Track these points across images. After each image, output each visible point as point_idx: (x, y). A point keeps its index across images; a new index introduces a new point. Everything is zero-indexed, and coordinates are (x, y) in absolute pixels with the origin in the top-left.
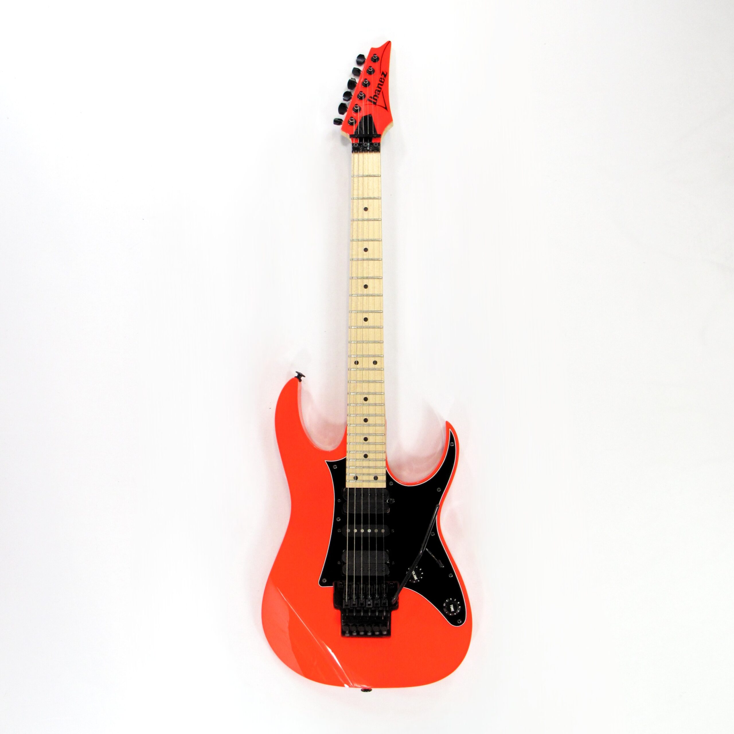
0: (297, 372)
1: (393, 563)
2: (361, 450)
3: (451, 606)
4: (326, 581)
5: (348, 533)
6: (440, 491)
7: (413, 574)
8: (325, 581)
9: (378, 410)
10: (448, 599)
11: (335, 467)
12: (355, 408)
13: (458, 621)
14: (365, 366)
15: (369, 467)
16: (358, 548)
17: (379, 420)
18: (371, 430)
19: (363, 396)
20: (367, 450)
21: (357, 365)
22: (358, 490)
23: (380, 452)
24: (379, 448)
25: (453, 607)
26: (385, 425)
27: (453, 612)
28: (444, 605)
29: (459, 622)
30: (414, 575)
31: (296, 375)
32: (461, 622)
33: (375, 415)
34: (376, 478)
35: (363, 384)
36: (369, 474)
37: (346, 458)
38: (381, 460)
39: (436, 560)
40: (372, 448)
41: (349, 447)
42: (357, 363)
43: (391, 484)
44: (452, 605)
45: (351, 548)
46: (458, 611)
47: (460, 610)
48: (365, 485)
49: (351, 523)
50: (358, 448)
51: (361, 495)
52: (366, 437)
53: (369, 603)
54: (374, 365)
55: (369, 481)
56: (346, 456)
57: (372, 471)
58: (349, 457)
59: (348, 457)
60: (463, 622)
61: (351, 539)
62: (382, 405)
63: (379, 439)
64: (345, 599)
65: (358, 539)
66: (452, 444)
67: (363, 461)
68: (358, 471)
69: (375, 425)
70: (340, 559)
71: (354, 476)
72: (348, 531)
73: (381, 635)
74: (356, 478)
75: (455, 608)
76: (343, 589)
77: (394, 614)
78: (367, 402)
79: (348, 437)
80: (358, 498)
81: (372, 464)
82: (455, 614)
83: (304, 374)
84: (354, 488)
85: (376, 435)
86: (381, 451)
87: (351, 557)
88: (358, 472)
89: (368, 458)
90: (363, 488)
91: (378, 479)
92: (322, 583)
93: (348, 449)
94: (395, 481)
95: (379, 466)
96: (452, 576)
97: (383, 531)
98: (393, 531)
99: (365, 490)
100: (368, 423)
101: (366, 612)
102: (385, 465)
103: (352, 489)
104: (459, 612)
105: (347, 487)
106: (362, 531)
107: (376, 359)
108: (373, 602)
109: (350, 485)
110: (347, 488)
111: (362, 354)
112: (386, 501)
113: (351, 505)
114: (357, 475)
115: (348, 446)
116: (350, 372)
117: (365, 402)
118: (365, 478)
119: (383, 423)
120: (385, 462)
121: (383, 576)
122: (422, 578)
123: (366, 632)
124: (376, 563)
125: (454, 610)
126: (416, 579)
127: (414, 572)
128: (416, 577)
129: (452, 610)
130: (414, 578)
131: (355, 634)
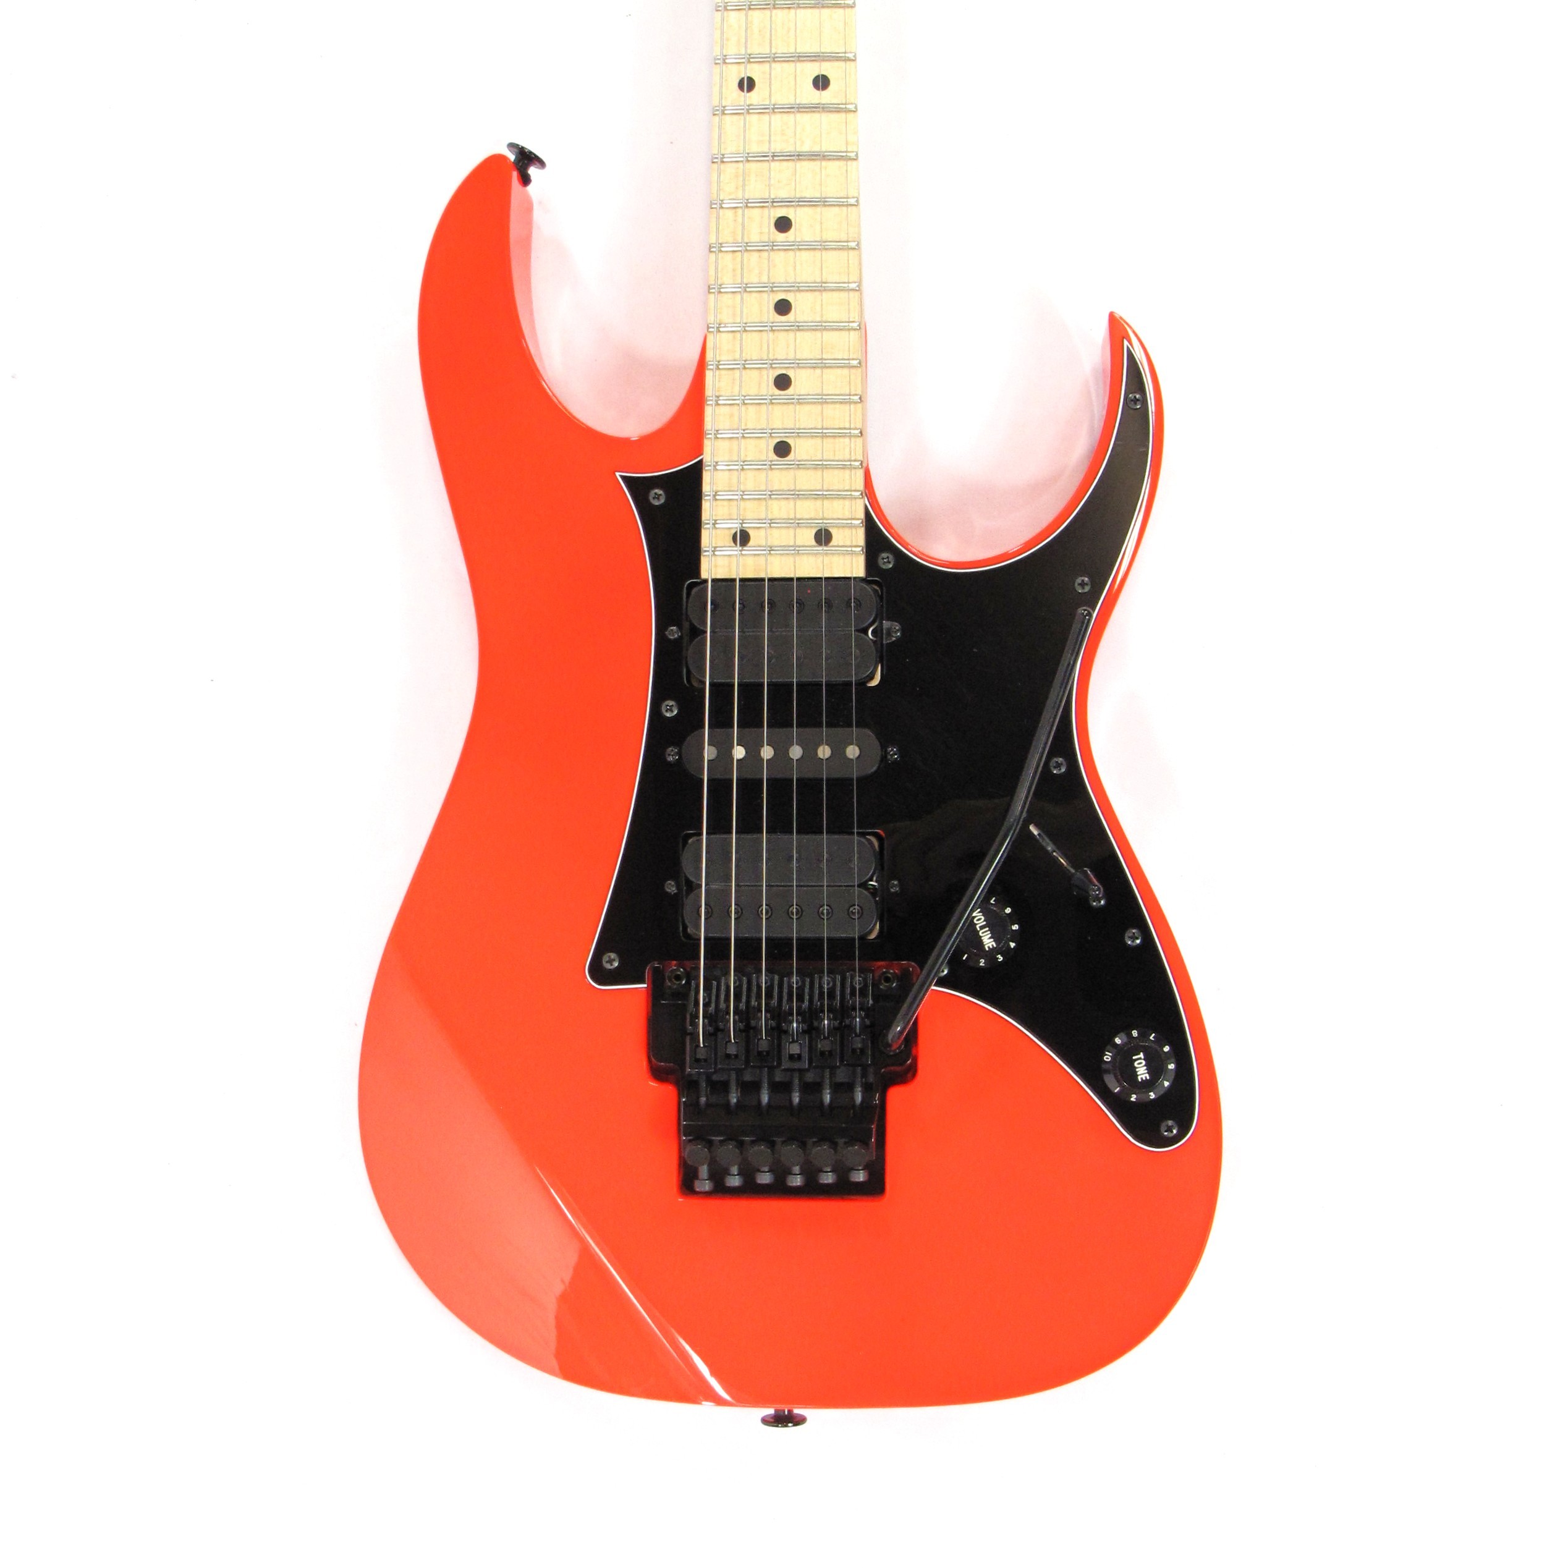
0: (511, 147)
1: (895, 886)
2: (763, 424)
3: (1134, 1058)
4: (616, 964)
5: (709, 761)
6: (1087, 589)
7: (978, 927)
8: (612, 961)
9: (833, 267)
10: (1123, 1035)
11: (658, 497)
12: (739, 259)
13: (1163, 1128)
14: (783, 97)
15: (796, 495)
16: (749, 826)
17: (834, 308)
18: (807, 345)
19: (772, 210)
20: (789, 424)
21: (748, 94)
22: (751, 584)
23: (841, 434)
24: (838, 416)
25: (1144, 1062)
26: (862, 364)
27: (1148, 1085)
28: (1108, 1057)
29: (1170, 1130)
30: (982, 928)
31: (510, 157)
32: (1175, 1131)
33: (821, 288)
34: (823, 537)
35: (773, 164)
36: (797, 523)
37: (701, 461)
38: (844, 466)
39: (1073, 871)
40: (808, 417)
41: (714, 418)
42: (748, 84)
43: (886, 562)
44: (1141, 1055)
45: (719, 826)
46: (1166, 1084)
47: (1171, 1080)
48: (779, 568)
49: (721, 720)
50: (753, 417)
51: (763, 607)
52: (784, 372)
53: (795, 1049)
54: (817, 92)
55: (796, 550)
56: (702, 454)
57: (807, 509)
58: (714, 452)
59: (707, 457)
60: (1184, 1128)
61: (720, 787)
62: (850, 246)
63: (836, 382)
64: (694, 1036)
65: (750, 787)
66: (1136, 401)
67: (771, 469)
68: (752, 512)
69: (820, 327)
70: (674, 871)
71: (733, 531)
72: (709, 753)
73: (844, 1189)
74: (743, 538)
75: (1156, 1069)
76: (684, 995)
77: (896, 1096)
78: (790, 235)
79: (709, 375)
80: (751, 619)
81: (807, 480)
82: (1152, 1096)
84: (734, 580)
85: (821, 364)
86: (845, 429)
87: (719, 858)
88: (749, 515)
89: (791, 456)
90: (771, 580)
91: (834, 542)
92: (599, 973)
93: (709, 424)
94: (901, 552)
95: (836, 488)
96: (1138, 941)
97: (852, 752)
98: (893, 753)
99: (781, 584)
100: (790, 317)
101: (781, 1088)
102: (860, 485)
103: (724, 585)
104: (1170, 1087)
105: (704, 575)
106: (767, 752)
107: (826, 69)
108: (811, 1048)
109: (716, 566)
110: (706, 581)
111: (768, 52)
112: (866, 633)
113: (723, 646)
114: (744, 525)
115: (708, 411)
116: (720, 121)
117: (781, 237)
118: (780, 537)
119: (855, 316)
120: (860, 474)
121: (853, 939)
122: (1012, 945)
123: (781, 1173)
124: (823, 886)
125: (1147, 1075)
126: (991, 947)
127: (981, 914)
128: (990, 938)
129: (1140, 1075)
130: (983, 943)
131: (734, 1181)
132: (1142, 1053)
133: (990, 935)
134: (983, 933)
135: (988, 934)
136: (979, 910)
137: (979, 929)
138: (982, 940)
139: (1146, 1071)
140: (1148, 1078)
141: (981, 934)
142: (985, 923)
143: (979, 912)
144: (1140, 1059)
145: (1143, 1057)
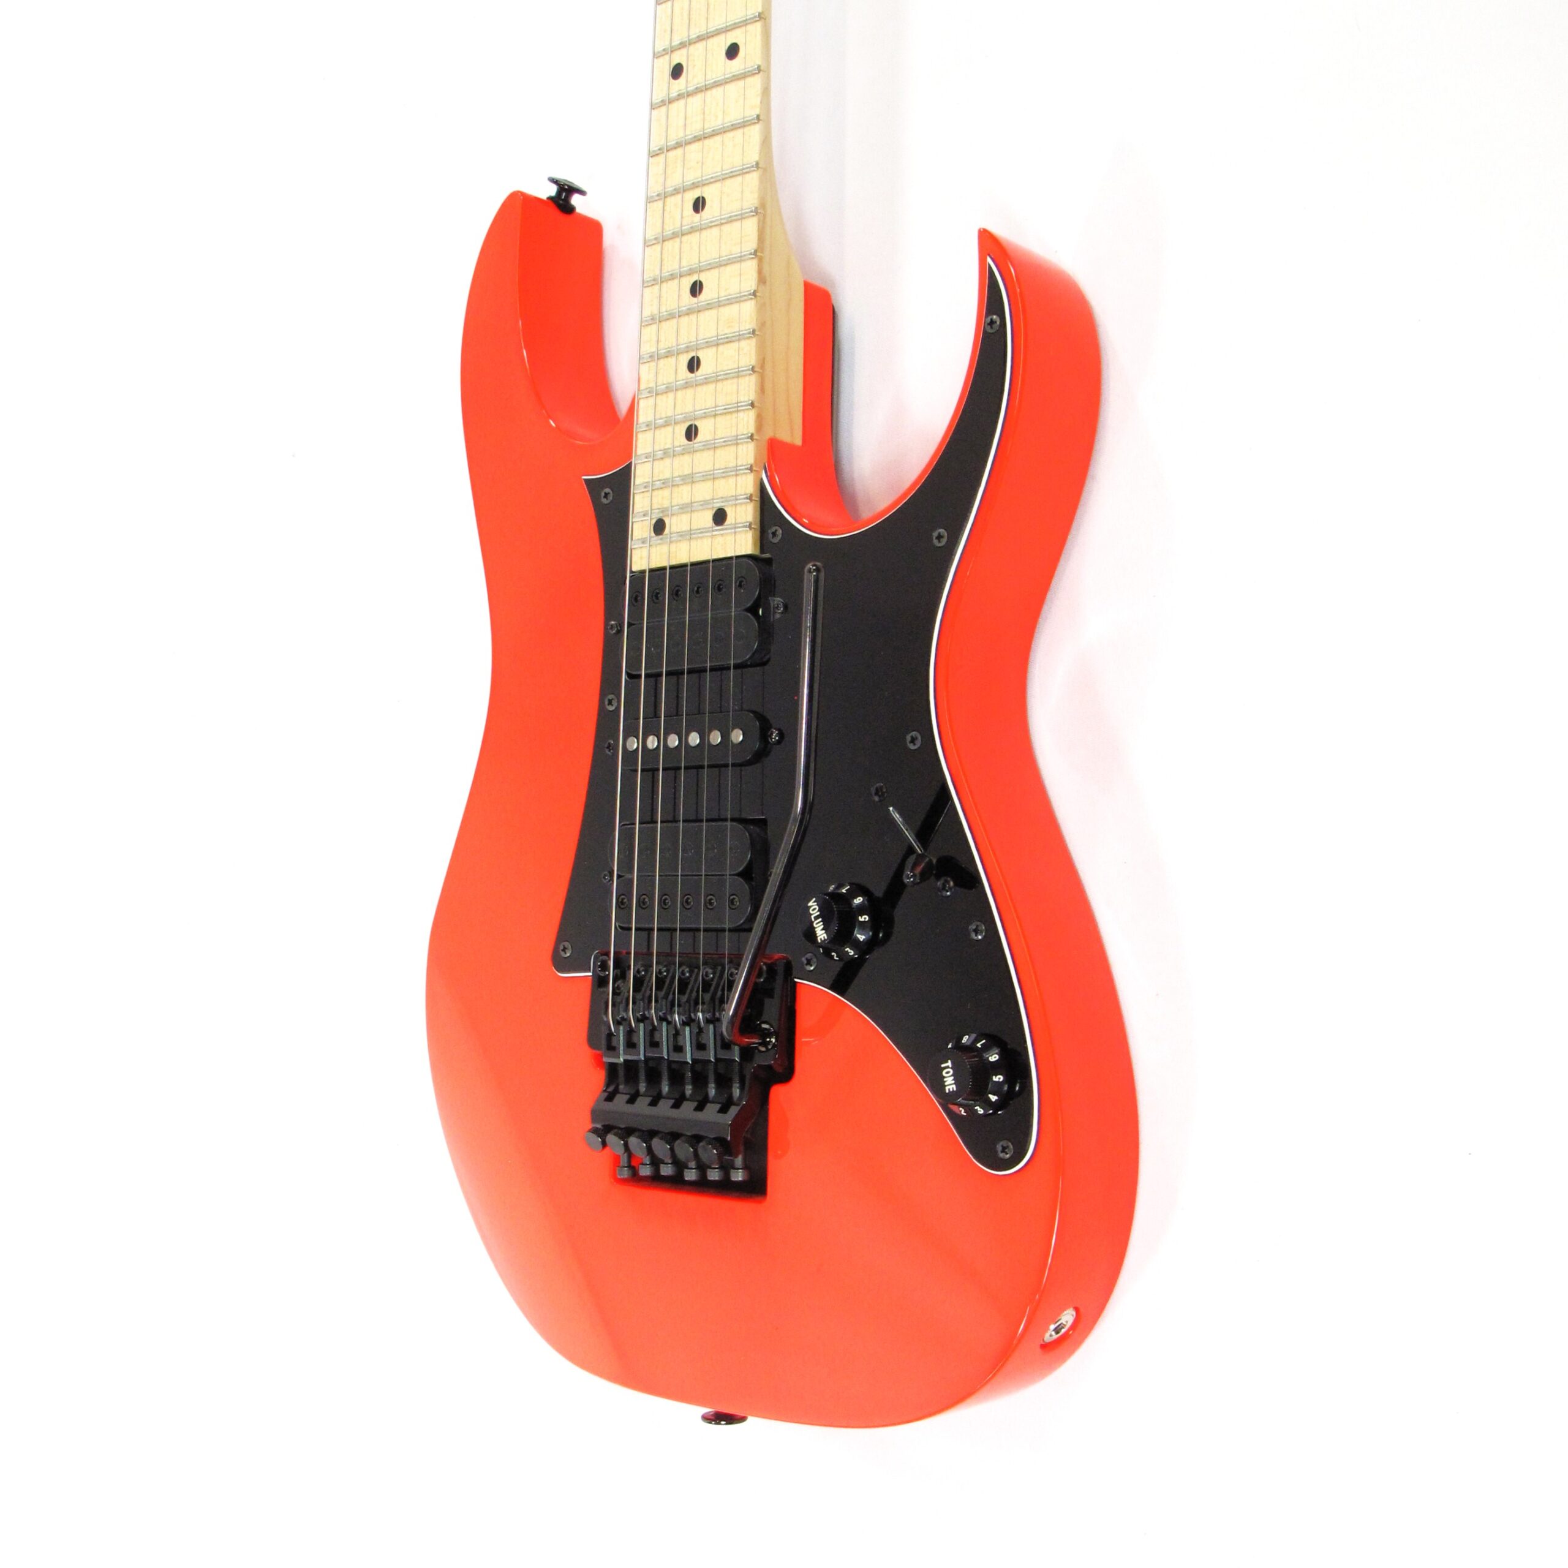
0: (555, 181)
2: (678, 410)
3: (943, 1066)
4: (569, 953)
6: (944, 542)
8: (566, 949)
11: (604, 496)
13: (999, 1148)
19: (693, 193)
20: (697, 406)
25: (951, 1072)
29: (1005, 1151)
30: (816, 918)
31: (552, 190)
32: (1010, 1153)
34: (720, 517)
37: (631, 461)
40: (708, 395)
42: (679, 71)
43: (775, 533)
44: (949, 1064)
48: (687, 553)
50: (670, 404)
52: (695, 354)
54: (729, 62)
55: (703, 533)
57: (703, 491)
58: (643, 446)
64: (608, 1024)
66: (992, 323)
73: (725, 1187)
74: (661, 528)
78: (700, 215)
79: (643, 369)
83: (577, 182)
89: (699, 439)
91: (728, 521)
92: (558, 961)
94: (790, 523)
96: (985, 936)
97: (737, 736)
100: (702, 298)
101: (677, 1079)
106: (673, 742)
107: (737, 37)
109: (641, 558)
112: (754, 612)
114: (660, 515)
117: (697, 218)
118: (687, 521)
122: (861, 938)
123: (680, 1165)
124: (702, 875)
125: (954, 1086)
126: (823, 939)
127: (816, 903)
128: (823, 929)
129: (948, 1085)
130: (816, 934)
131: (645, 1171)
132: (949, 1061)
133: (822, 926)
134: (817, 924)
135: (821, 925)
136: (814, 899)
137: (813, 920)
138: (815, 932)
139: (953, 1082)
140: (955, 1089)
141: (815, 925)
142: (818, 913)
143: (814, 902)
144: (948, 1067)
145: (950, 1066)
